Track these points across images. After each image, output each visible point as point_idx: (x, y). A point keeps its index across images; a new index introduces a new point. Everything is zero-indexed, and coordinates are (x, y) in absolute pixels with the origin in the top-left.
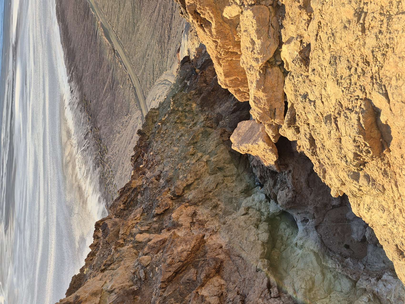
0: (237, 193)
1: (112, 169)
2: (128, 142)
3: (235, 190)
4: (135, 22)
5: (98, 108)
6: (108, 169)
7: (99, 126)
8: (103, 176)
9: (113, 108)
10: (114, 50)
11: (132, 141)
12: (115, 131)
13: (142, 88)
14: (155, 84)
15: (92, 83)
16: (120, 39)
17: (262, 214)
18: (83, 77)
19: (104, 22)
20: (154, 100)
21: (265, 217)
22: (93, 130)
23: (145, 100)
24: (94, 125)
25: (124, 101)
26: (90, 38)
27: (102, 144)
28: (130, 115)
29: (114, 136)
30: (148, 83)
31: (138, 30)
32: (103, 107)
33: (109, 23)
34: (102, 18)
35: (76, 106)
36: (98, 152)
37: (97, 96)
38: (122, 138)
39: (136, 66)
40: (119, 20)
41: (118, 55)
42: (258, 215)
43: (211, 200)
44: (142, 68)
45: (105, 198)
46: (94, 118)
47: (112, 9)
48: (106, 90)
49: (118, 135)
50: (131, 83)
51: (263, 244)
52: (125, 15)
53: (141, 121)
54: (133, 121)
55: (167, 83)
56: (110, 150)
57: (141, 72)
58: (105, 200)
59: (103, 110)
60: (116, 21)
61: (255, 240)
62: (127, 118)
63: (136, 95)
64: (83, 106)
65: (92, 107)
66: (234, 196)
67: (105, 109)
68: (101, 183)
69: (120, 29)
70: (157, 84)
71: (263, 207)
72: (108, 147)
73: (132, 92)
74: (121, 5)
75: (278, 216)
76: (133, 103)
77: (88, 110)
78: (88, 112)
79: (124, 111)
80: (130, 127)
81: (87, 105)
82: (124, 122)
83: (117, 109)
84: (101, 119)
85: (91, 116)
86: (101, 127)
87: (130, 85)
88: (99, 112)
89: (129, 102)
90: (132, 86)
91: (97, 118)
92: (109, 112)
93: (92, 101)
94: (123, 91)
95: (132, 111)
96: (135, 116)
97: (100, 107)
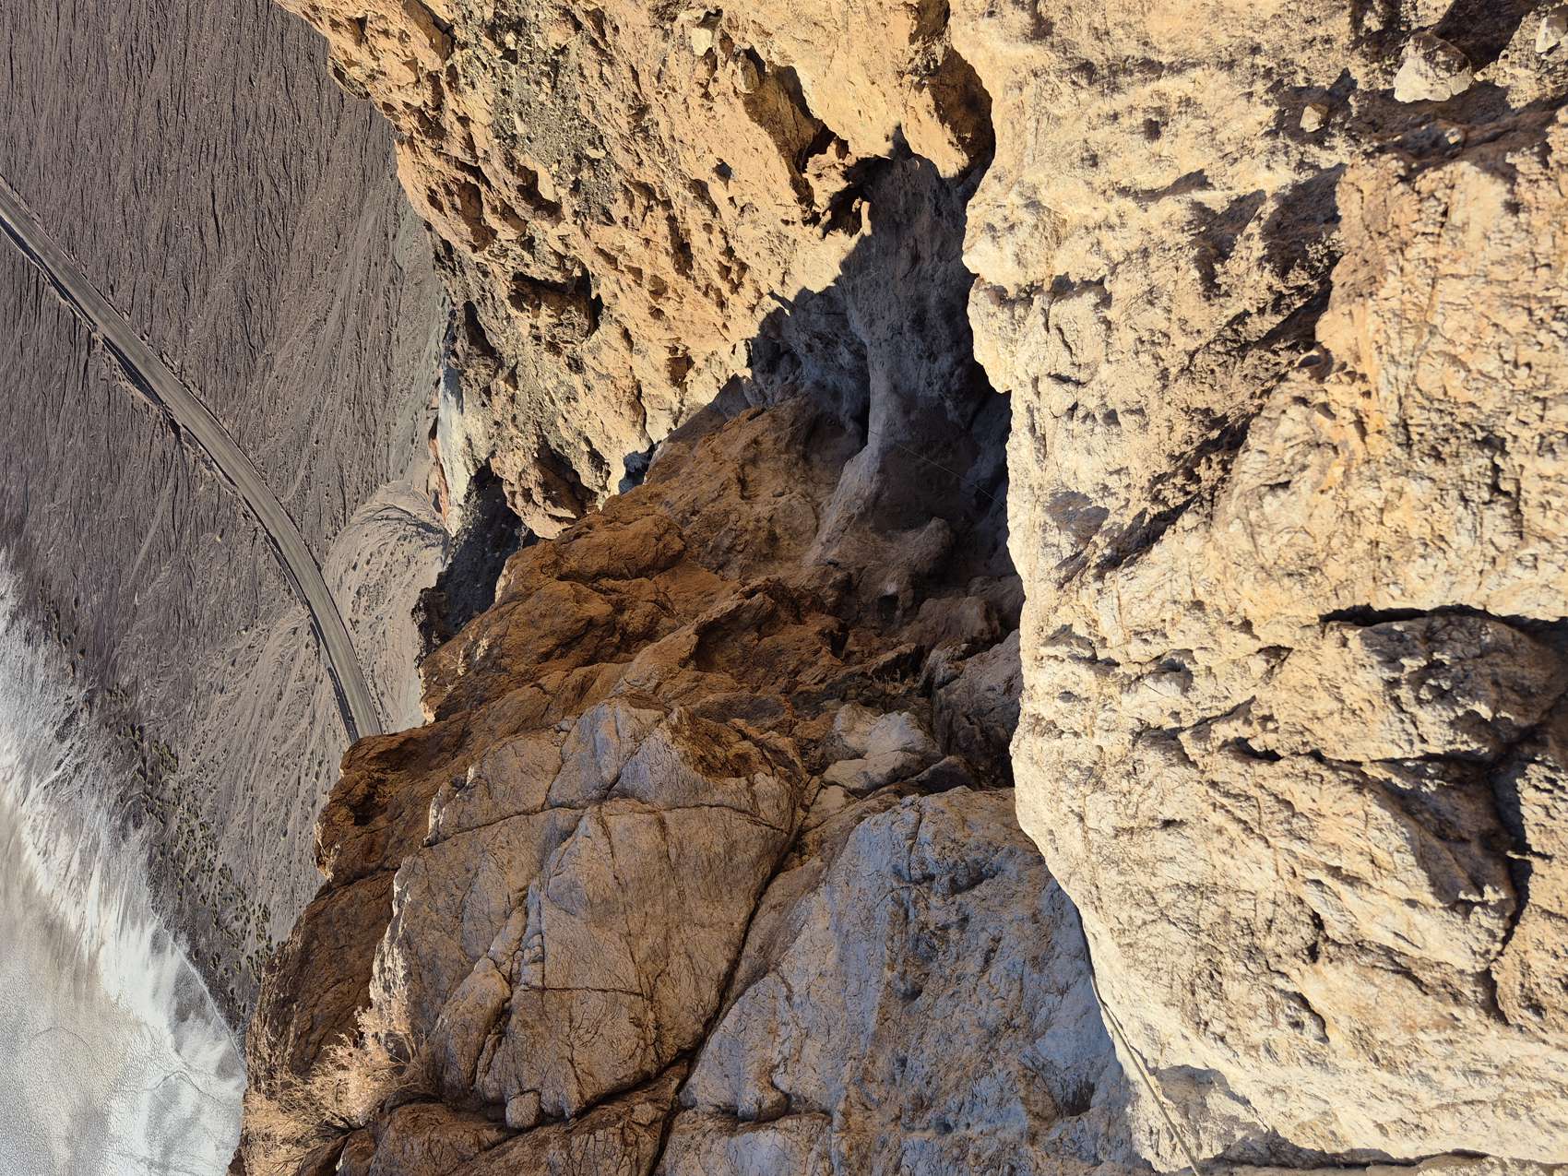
1: (204, 818)
2: (266, 712)
4: (256, 340)
5: (116, 622)
6: (187, 821)
7: (125, 680)
8: (162, 854)
9: (188, 612)
10: (176, 428)
11: (282, 705)
12: (204, 687)
13: (305, 536)
14: (354, 519)
15: (79, 536)
16: (196, 391)
18: (31, 519)
19: (118, 337)
20: (354, 568)
22: (97, 701)
23: (320, 570)
24: (101, 680)
25: (233, 582)
26: (55, 385)
27: (146, 744)
28: (261, 626)
29: (202, 703)
30: (326, 519)
31: (269, 366)
32: (140, 613)
33: (143, 338)
34: (112, 324)
36: (128, 775)
37: (106, 580)
38: (238, 703)
39: (275, 470)
40: (187, 333)
41: (193, 439)
44: (300, 478)
45: (183, 929)
46: (100, 655)
47: (152, 297)
48: (149, 553)
49: (219, 699)
50: (258, 524)
52: (211, 320)
53: (312, 636)
54: (277, 643)
55: (396, 514)
56: (185, 756)
57: (294, 488)
58: (183, 936)
59: (139, 624)
60: (172, 333)
62: (254, 635)
63: (281, 559)
64: (36, 622)
65: (85, 620)
67: (150, 620)
68: (155, 882)
69: (190, 359)
70: (360, 519)
72: (177, 747)
73: (266, 550)
74: (191, 288)
76: (271, 582)
77: (66, 631)
78: (66, 641)
79: (237, 616)
80: (266, 664)
81: (58, 617)
82: (239, 650)
83: (206, 614)
84: (135, 655)
85: (82, 652)
86: (136, 684)
87: (256, 530)
88: (122, 634)
89: (256, 583)
90: (262, 535)
91: (115, 653)
92: (168, 627)
93: (82, 600)
94: (225, 550)
95: (269, 611)
96: (285, 625)
97: (125, 614)
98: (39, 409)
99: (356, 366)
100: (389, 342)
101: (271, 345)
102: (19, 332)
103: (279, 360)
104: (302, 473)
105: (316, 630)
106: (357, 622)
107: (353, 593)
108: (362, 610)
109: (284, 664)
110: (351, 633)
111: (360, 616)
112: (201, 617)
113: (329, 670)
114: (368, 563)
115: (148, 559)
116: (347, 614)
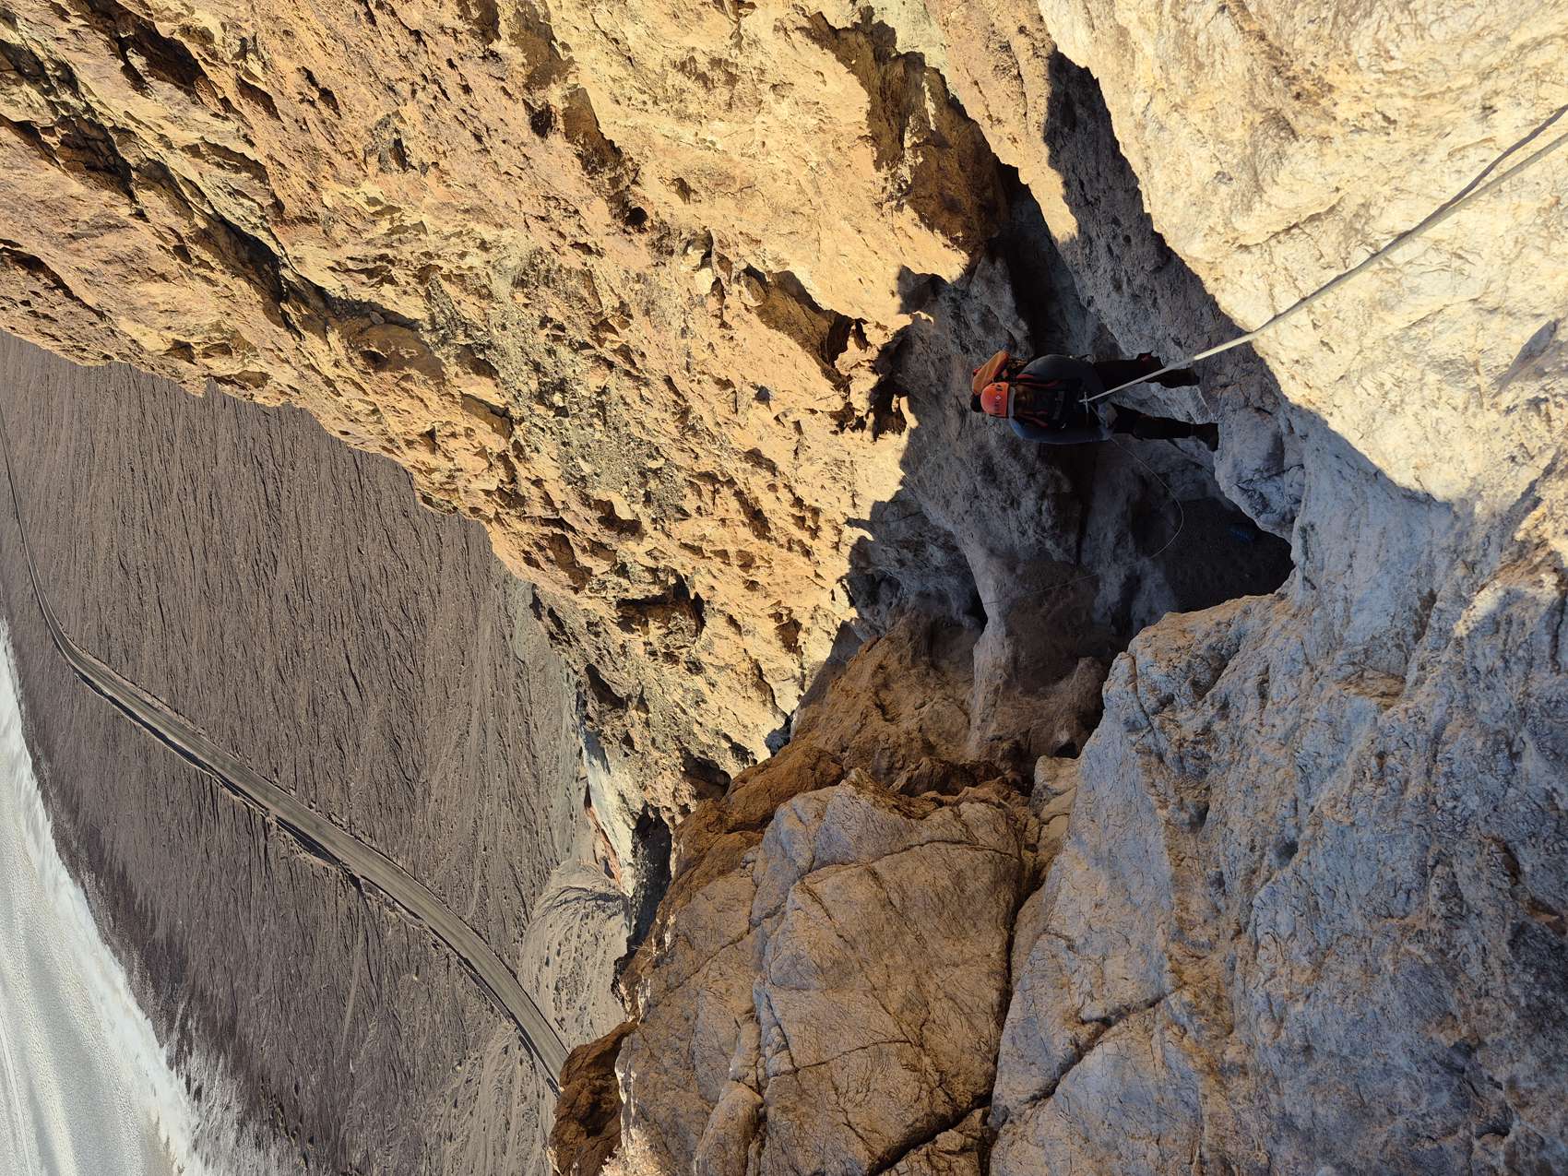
2: (499, 1149)
4: (410, 774)
5: (337, 1098)
7: (357, 1158)
9: (402, 1064)
10: (355, 881)
11: (511, 1136)
12: (433, 1140)
13: (493, 947)
14: (536, 914)
15: (287, 1020)
16: (367, 840)
18: (242, 1017)
19: (289, 813)
20: (547, 964)
23: (515, 976)
25: (438, 1017)
26: (242, 877)
28: (474, 1055)
29: (434, 1158)
30: (510, 923)
31: (427, 792)
32: (357, 1080)
33: (311, 807)
34: (281, 803)
35: (232, 1136)
37: (320, 1057)
38: (469, 1147)
39: (452, 891)
40: (349, 788)
41: (373, 887)
44: (477, 890)
46: (328, 1138)
47: (312, 767)
48: (354, 1014)
49: (450, 1148)
50: (448, 950)
52: (367, 768)
53: (523, 1049)
54: (493, 1067)
55: (572, 895)
57: (473, 906)
59: (359, 1093)
60: (336, 793)
62: (468, 1067)
63: (478, 979)
64: (263, 1122)
65: (308, 1105)
67: (368, 1085)
69: (357, 811)
70: (541, 911)
73: (461, 974)
74: (345, 747)
76: (474, 1006)
77: (293, 1123)
78: (293, 1134)
79: (448, 1053)
80: (487, 1094)
81: (282, 1110)
82: (457, 1088)
83: (419, 1060)
84: (361, 1127)
85: (311, 1141)
86: (367, 1157)
87: (447, 957)
88: (345, 1108)
89: (459, 1011)
90: (454, 959)
91: (342, 1132)
92: (386, 1086)
93: (301, 1085)
94: (424, 988)
95: (478, 1037)
96: (495, 1047)
97: (343, 1086)
98: (231, 906)
99: (504, 765)
100: (528, 732)
101: (425, 772)
102: (202, 840)
103: (435, 783)
104: (477, 885)
105: (526, 1042)
106: (563, 1019)
107: (552, 990)
108: (564, 1005)
109: (504, 1091)
110: (560, 1033)
111: (565, 1013)
112: (415, 1065)
113: (548, 1081)
114: (558, 954)
115: (355, 1021)
116: (551, 1015)
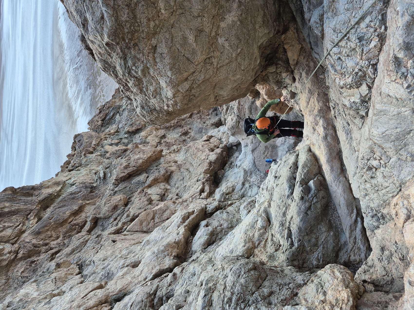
0: (209, 125)
3: (207, 122)
17: (221, 142)
21: (223, 145)
42: (218, 143)
43: (183, 127)
51: (210, 163)
61: (204, 159)
66: (204, 127)
71: (224, 137)
75: (235, 146)
